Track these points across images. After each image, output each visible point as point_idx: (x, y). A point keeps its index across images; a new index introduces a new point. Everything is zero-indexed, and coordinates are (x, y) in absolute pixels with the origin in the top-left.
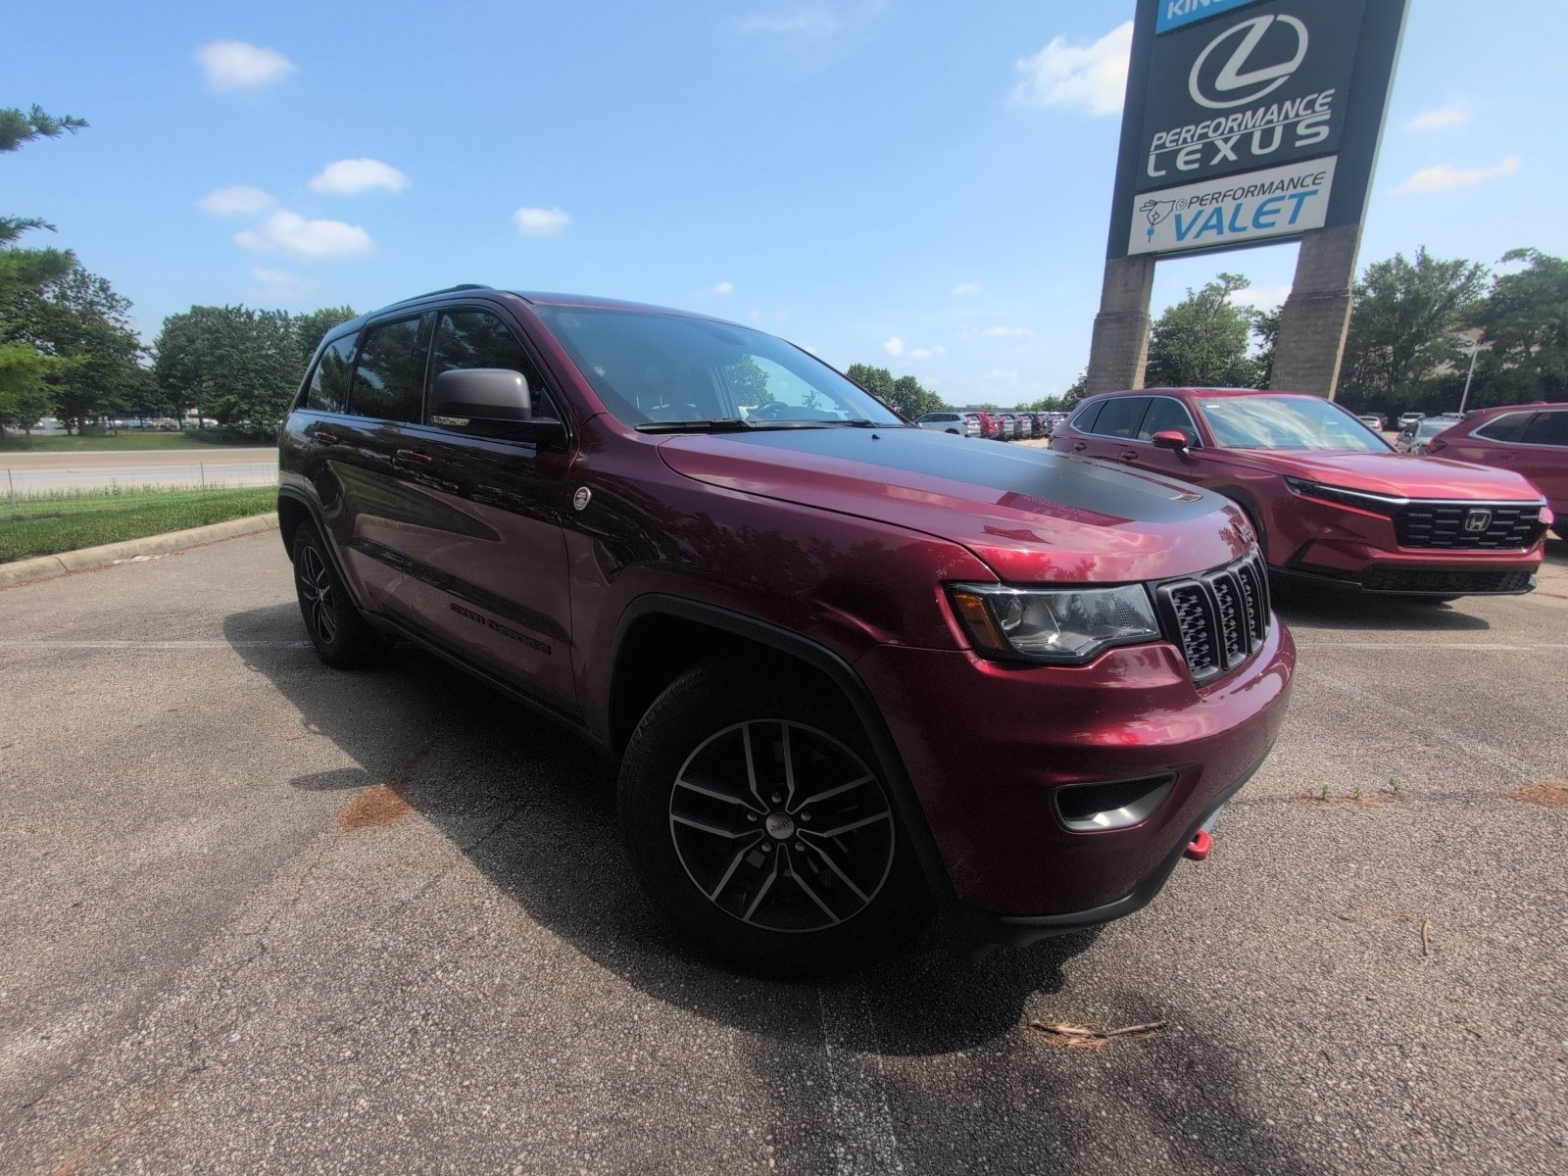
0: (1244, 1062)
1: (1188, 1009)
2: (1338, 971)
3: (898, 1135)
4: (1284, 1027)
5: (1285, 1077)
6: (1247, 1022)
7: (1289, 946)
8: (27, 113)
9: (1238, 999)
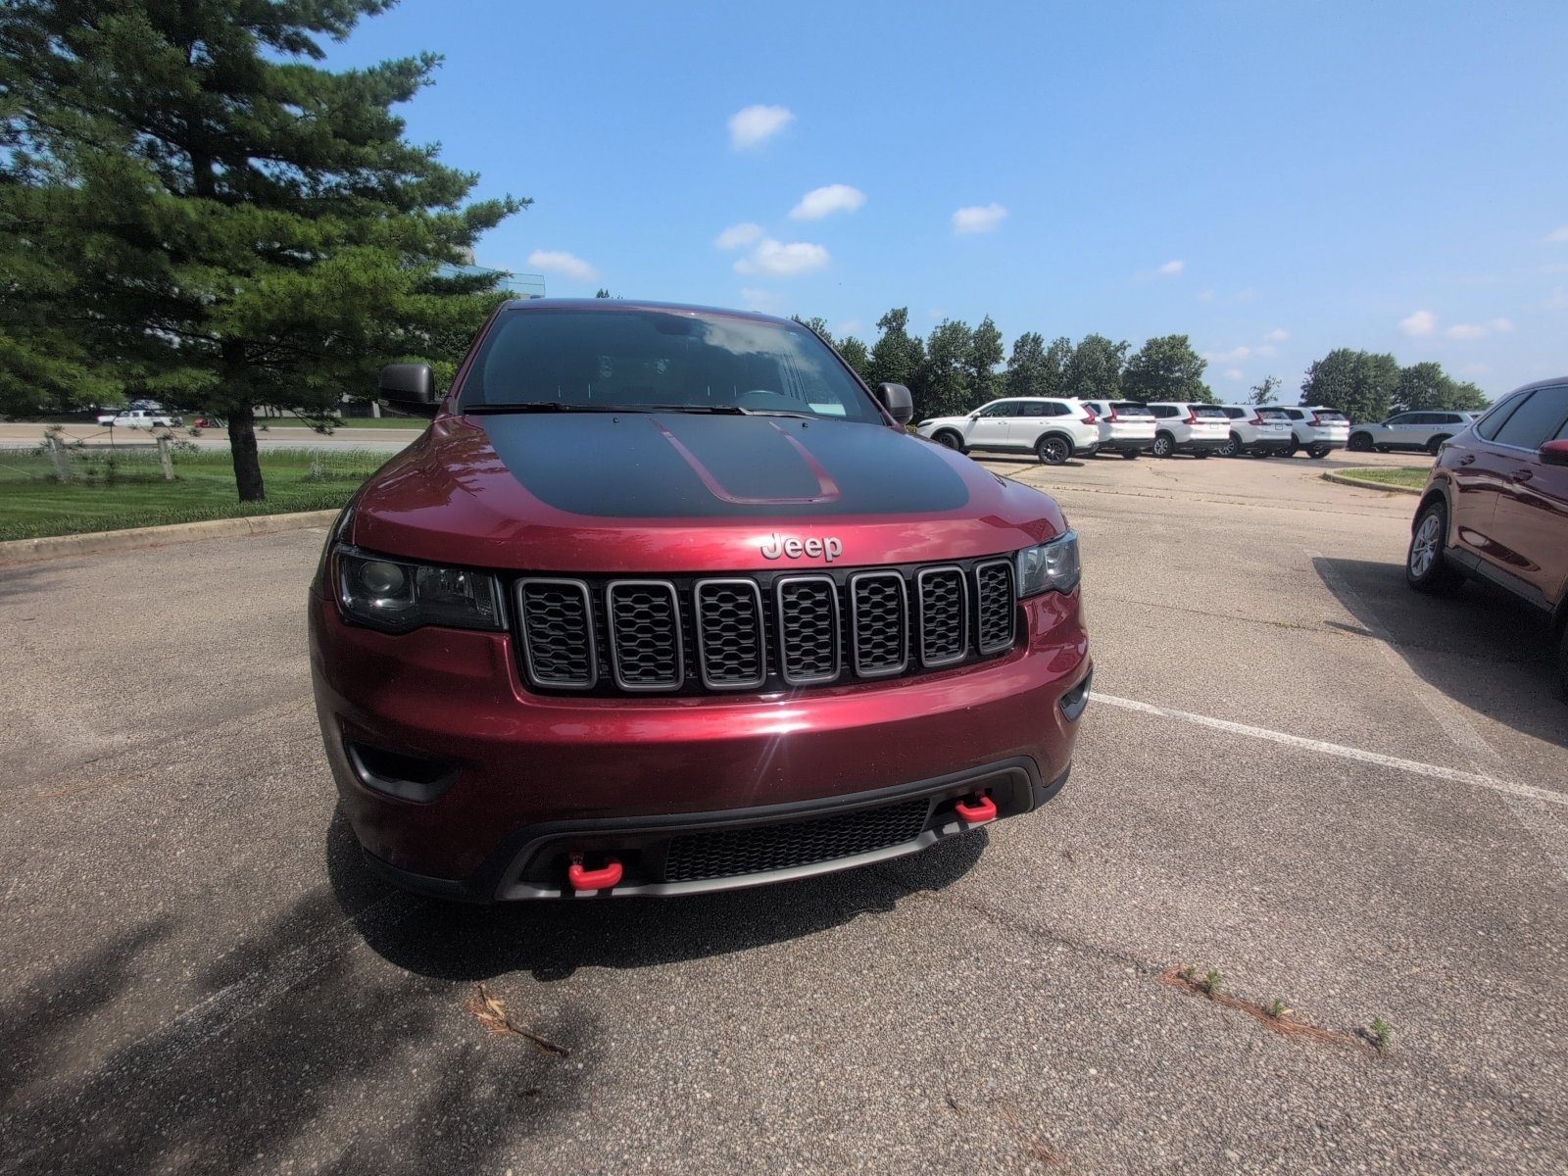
0: (578, 1124)
1: (616, 1060)
2: (831, 1136)
3: (292, 989)
4: (671, 1130)
5: (588, 1160)
6: (644, 1103)
7: (822, 1083)
8: (502, 201)
9: (676, 1083)
